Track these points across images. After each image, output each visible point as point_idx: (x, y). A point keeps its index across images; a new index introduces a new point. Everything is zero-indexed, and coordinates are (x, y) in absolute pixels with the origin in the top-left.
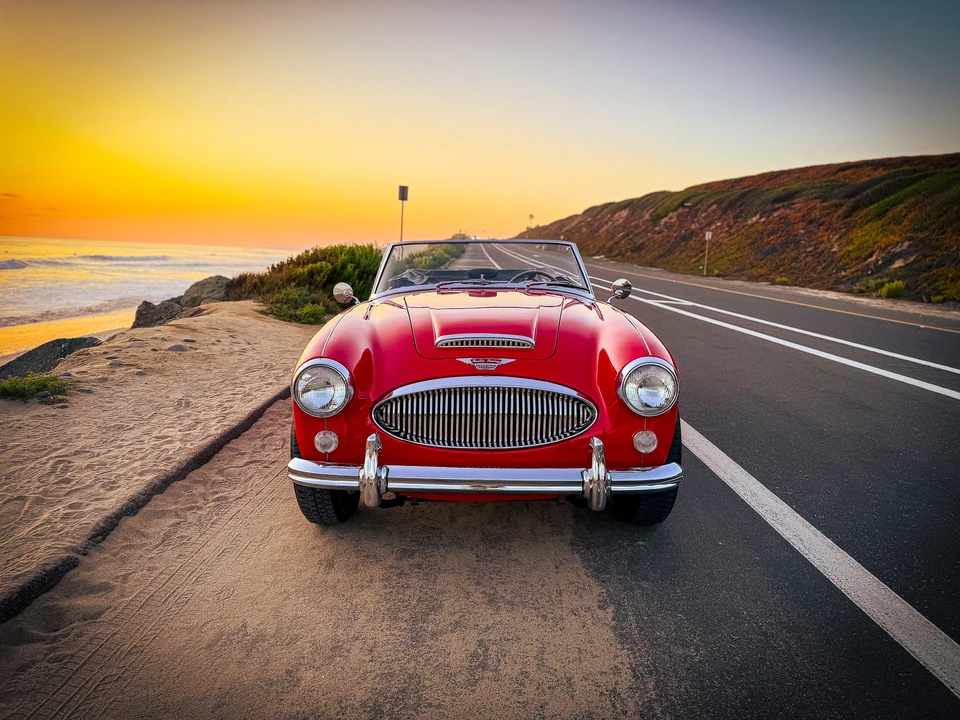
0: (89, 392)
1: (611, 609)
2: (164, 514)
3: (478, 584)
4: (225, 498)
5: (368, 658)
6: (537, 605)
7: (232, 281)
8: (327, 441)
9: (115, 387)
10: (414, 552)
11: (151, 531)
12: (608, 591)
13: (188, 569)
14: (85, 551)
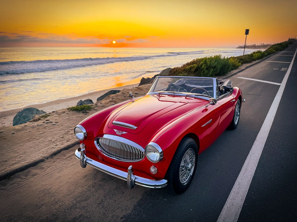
0: (96, 110)
11: (67, 155)
14: (47, 158)
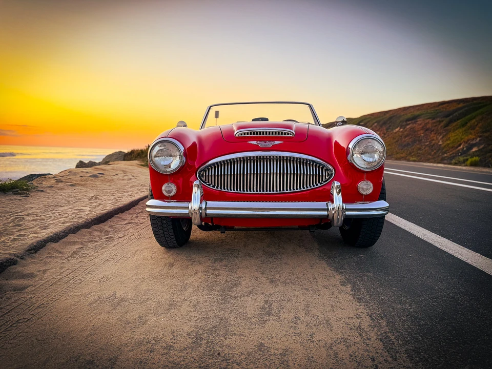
0: (42, 191)
1: (349, 286)
2: (74, 243)
3: (262, 273)
4: (112, 237)
5: (192, 310)
6: (301, 284)
7: (127, 154)
8: (169, 188)
9: (57, 190)
10: (222, 260)
11: (65, 251)
12: (345, 277)
13: (84, 268)
14: (22, 257)
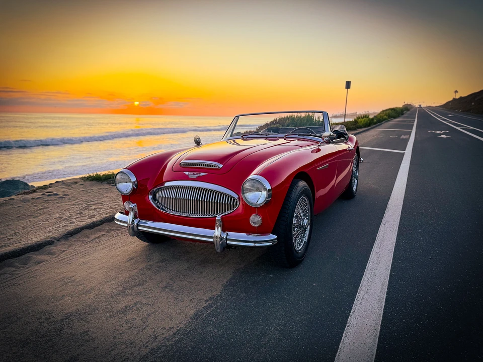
1: (210, 302)
3: (171, 279)
6: (181, 293)
8: (127, 205)
11: (92, 236)
14: (59, 240)
